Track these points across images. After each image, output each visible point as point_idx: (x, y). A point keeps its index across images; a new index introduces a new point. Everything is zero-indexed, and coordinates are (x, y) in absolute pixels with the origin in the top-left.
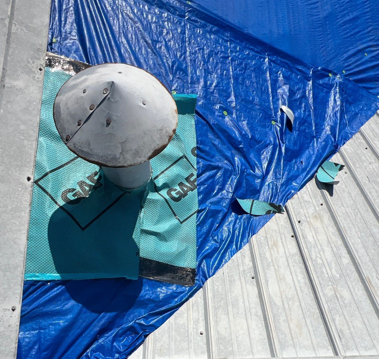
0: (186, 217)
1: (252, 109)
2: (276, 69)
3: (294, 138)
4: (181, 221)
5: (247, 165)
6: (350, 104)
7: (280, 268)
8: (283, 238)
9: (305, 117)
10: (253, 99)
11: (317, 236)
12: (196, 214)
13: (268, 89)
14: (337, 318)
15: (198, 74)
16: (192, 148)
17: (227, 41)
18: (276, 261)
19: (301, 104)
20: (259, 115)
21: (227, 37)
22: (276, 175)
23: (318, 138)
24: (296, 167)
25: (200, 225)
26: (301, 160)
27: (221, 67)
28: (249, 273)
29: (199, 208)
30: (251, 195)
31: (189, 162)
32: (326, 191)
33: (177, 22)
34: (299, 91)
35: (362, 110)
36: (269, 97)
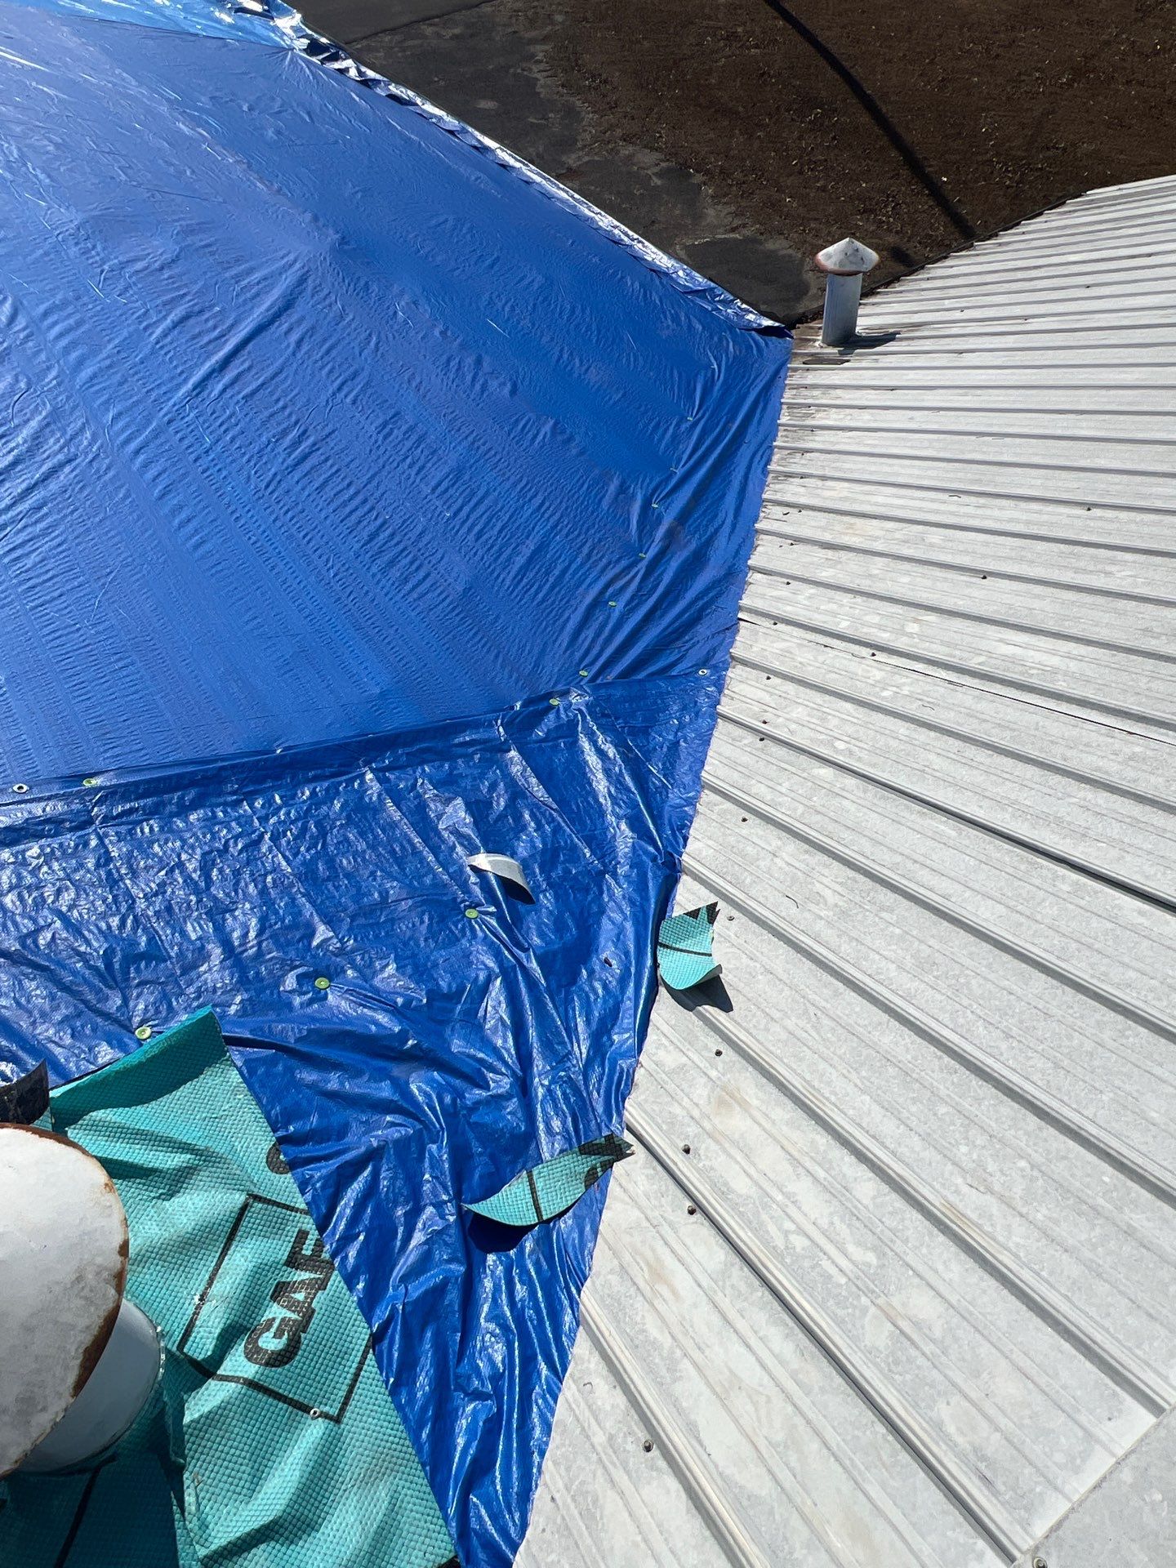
0: (345, 1388)
1: (392, 921)
2: (407, 780)
3: (551, 912)
4: (334, 1411)
5: (458, 1082)
6: (645, 731)
7: (707, 1352)
8: (671, 1238)
9: (549, 840)
10: (384, 895)
11: (754, 1165)
12: (370, 1356)
13: (410, 841)
14: (944, 1411)
15: (193, 937)
16: (264, 1156)
17: (238, 803)
18: (686, 1333)
19: (518, 817)
20: (422, 922)
21: (234, 793)
22: (554, 1052)
23: (615, 868)
24: (598, 986)
25: (400, 1383)
26: (603, 956)
27: (252, 874)
28: (630, 1439)
29: (370, 1327)
30: (514, 1162)
31: (275, 1203)
32: (707, 1007)
33: (77, 846)
34: (495, 790)
35: (681, 726)
36: (422, 860)
